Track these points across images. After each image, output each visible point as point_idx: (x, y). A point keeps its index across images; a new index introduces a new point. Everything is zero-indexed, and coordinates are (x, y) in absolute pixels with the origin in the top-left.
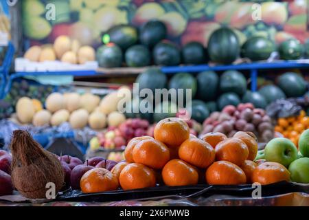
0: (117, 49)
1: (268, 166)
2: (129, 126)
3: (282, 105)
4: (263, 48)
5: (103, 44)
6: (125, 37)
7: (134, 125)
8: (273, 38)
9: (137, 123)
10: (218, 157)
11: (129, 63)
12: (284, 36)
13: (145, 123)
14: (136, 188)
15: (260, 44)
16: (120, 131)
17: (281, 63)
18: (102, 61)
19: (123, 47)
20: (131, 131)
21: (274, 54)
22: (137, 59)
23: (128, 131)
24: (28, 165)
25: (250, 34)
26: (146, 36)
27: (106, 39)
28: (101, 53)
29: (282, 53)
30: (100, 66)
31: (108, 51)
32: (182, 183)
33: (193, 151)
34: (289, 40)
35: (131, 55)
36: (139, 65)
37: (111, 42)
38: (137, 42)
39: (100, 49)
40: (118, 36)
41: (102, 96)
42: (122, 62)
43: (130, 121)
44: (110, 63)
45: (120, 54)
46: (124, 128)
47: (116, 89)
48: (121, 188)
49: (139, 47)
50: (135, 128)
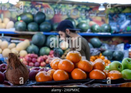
0: (24, 23)
1: (114, 72)
2: (29, 57)
3: (93, 51)
4: (85, 27)
5: (18, 21)
6: (27, 18)
7: (31, 56)
8: (88, 23)
9: (33, 56)
10: (94, 68)
11: (29, 30)
12: (93, 23)
13: (36, 56)
14: (62, 80)
15: (84, 26)
16: (25, 59)
17: (92, 34)
18: (17, 28)
19: (27, 22)
20: (30, 59)
21: (89, 30)
22: (33, 28)
23: (29, 59)
24: (16, 68)
25: (79, 21)
26: (37, 18)
27: (19, 19)
28: (17, 24)
29: (92, 30)
30: (16, 30)
31: (20, 24)
32: (81, 78)
33: (85, 65)
34: (95, 25)
35: (30, 26)
36: (33, 31)
37: (21, 20)
38: (33, 21)
39: (17, 23)
40: (25, 18)
41: (17, 43)
42: (26, 29)
43: (29, 55)
44: (21, 29)
45: (25, 26)
46: (27, 58)
47: (23, 40)
48: (54, 80)
49: (34, 23)
50: (32, 58)
